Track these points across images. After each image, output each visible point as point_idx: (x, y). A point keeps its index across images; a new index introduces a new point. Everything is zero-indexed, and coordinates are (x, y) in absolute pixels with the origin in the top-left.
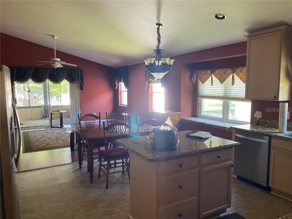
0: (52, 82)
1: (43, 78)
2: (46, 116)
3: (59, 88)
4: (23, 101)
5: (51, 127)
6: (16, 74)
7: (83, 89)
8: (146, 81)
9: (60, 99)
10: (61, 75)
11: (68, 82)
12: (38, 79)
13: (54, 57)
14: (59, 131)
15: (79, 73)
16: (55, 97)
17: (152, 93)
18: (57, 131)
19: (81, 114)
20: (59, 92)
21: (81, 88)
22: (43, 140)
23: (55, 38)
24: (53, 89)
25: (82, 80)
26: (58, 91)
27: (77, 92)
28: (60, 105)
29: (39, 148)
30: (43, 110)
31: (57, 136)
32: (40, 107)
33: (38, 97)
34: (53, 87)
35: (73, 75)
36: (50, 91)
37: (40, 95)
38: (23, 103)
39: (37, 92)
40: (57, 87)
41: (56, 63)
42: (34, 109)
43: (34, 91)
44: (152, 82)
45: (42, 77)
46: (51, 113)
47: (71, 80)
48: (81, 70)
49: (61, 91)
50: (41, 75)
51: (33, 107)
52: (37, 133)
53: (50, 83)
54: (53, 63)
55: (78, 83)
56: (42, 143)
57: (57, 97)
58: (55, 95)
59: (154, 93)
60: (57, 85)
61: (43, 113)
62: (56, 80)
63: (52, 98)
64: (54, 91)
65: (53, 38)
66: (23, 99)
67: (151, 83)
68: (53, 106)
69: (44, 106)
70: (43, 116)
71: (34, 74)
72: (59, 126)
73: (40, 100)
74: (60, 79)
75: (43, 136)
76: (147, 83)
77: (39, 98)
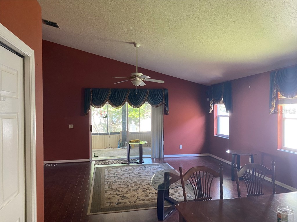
0: (132, 106)
1: (122, 101)
2: (124, 144)
3: (139, 113)
4: (103, 126)
5: (129, 162)
6: (93, 97)
7: (167, 114)
8: (271, 100)
9: (138, 124)
10: (142, 97)
11: (150, 105)
12: (116, 102)
13: (136, 72)
14: (137, 169)
15: (163, 94)
16: (133, 122)
17: (282, 119)
18: (136, 170)
19: (164, 145)
20: (139, 116)
21: (165, 113)
22: (118, 186)
23: (138, 46)
24: (132, 114)
25: (167, 101)
26: (137, 116)
27: (160, 117)
28: (138, 131)
29: (111, 205)
30: (121, 138)
31: (137, 179)
32: (118, 133)
33: (117, 121)
34: (132, 111)
35: (157, 96)
36: (129, 116)
37: (119, 120)
38: (102, 128)
39: (116, 117)
40: (136, 111)
41: (138, 79)
42: (112, 136)
43: (114, 116)
44: (283, 102)
45: (121, 99)
46: (130, 144)
47: (154, 103)
48: (166, 90)
49: (140, 115)
50: (119, 97)
51: (111, 134)
52: (111, 172)
53: (130, 106)
54: (134, 80)
55: (162, 105)
56: (115, 193)
57: (135, 121)
58: (134, 120)
59: (286, 120)
60: (136, 109)
61: (121, 140)
62: (136, 102)
63: (131, 123)
64: (133, 116)
65: (135, 46)
66: (103, 124)
67: (282, 104)
68: (132, 133)
69: (122, 132)
70: (121, 145)
71: (112, 96)
72: (138, 161)
73: (119, 125)
74: (141, 101)
75: (118, 178)
76: (273, 104)
77: (118, 123)
